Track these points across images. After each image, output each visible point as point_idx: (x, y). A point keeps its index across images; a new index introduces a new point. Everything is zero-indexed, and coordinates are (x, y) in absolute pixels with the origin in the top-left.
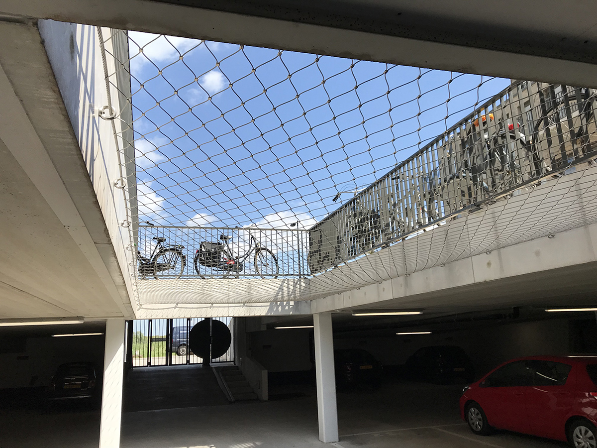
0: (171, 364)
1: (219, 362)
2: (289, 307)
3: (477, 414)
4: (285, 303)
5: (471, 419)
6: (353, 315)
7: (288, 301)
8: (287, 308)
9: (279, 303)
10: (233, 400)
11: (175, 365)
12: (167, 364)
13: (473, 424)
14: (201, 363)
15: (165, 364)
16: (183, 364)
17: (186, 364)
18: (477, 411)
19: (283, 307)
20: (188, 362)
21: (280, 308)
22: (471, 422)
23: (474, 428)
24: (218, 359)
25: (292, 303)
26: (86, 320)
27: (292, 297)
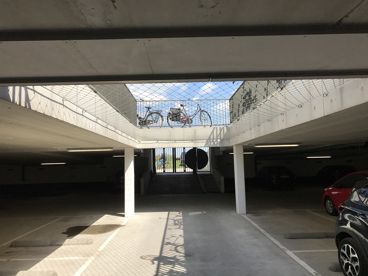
0: (176, 172)
1: (202, 172)
2: (217, 143)
3: (331, 204)
4: (215, 140)
5: (328, 207)
6: (255, 147)
7: (217, 139)
8: (216, 143)
9: (211, 140)
10: (205, 191)
11: (178, 172)
12: (173, 172)
13: (328, 209)
14: (192, 172)
15: (172, 172)
16: (182, 172)
17: (184, 172)
18: (330, 202)
19: (214, 143)
20: (185, 171)
21: (212, 143)
22: (327, 208)
23: (329, 211)
24: (201, 170)
25: (219, 140)
26: (114, 149)
27: (219, 137)
